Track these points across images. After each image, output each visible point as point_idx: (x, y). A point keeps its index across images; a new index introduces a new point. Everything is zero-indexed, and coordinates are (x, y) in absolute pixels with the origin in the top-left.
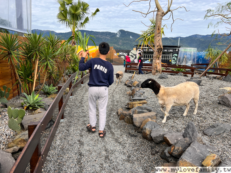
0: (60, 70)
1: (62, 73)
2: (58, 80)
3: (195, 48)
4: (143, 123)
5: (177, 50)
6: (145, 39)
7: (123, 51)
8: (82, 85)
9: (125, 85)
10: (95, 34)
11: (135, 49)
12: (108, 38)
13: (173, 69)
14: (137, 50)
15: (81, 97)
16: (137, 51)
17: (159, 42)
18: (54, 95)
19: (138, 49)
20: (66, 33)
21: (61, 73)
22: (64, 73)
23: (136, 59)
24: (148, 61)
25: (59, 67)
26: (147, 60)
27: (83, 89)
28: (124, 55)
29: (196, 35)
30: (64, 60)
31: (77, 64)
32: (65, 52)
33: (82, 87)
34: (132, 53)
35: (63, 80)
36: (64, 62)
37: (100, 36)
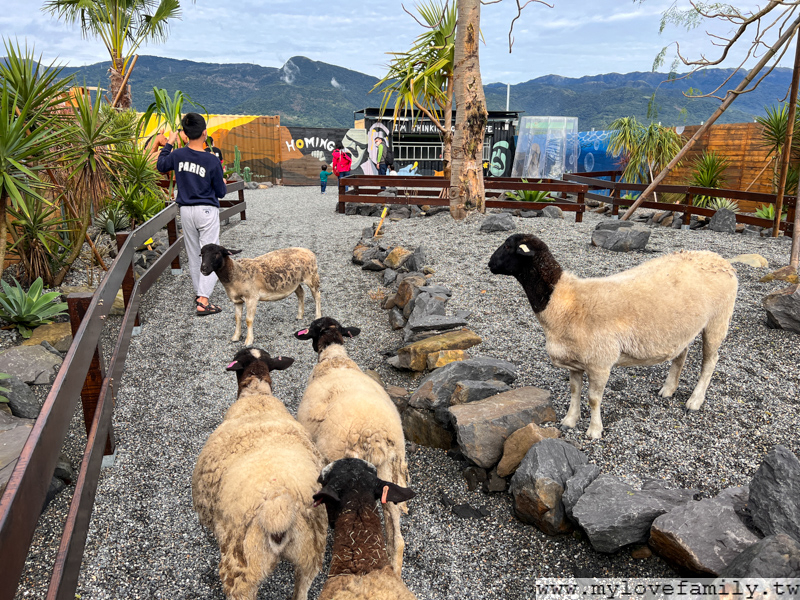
0: (71, 211)
1: (84, 225)
2: (68, 258)
3: (573, 118)
4: (506, 451)
5: (507, 127)
6: (407, 85)
7: (316, 133)
8: (175, 272)
9: (355, 262)
10: (202, 72)
11: (360, 124)
12: (251, 86)
13: (512, 193)
14: (368, 127)
15: (182, 327)
16: (368, 130)
17: (472, 89)
18: (52, 331)
19: (374, 126)
20: (83, 67)
21: (79, 226)
22: (90, 224)
23: (369, 161)
24: (410, 166)
25: (65, 200)
26: (406, 164)
27: (183, 291)
28: (322, 149)
29: (551, 76)
30: (85, 169)
31: (144, 186)
32: (89, 133)
33: (178, 279)
34: (350, 139)
35: (89, 256)
36: (88, 179)
37: (219, 81)
